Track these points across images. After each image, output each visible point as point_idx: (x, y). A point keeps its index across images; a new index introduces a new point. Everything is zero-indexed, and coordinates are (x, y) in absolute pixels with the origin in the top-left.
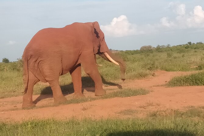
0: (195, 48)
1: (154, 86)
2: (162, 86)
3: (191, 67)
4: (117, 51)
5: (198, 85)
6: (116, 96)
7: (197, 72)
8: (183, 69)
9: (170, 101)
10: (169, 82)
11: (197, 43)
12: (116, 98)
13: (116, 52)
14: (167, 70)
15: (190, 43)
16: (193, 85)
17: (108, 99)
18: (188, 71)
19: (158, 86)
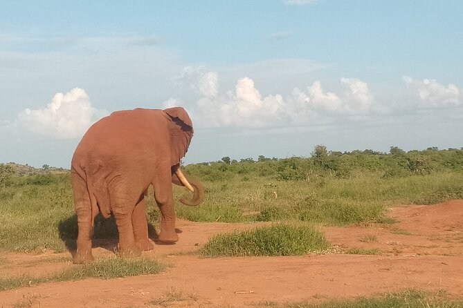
0: (240, 172)
1: (171, 255)
2: (189, 253)
3: (244, 214)
4: (61, 169)
5: (271, 254)
6: (90, 275)
7: (261, 225)
8: (227, 218)
9: (219, 289)
10: (207, 247)
11: (243, 161)
12: (88, 280)
13: (58, 172)
14: (190, 219)
15: (227, 160)
16: (261, 253)
17: (71, 282)
18: (239, 221)
19: (181, 254)
